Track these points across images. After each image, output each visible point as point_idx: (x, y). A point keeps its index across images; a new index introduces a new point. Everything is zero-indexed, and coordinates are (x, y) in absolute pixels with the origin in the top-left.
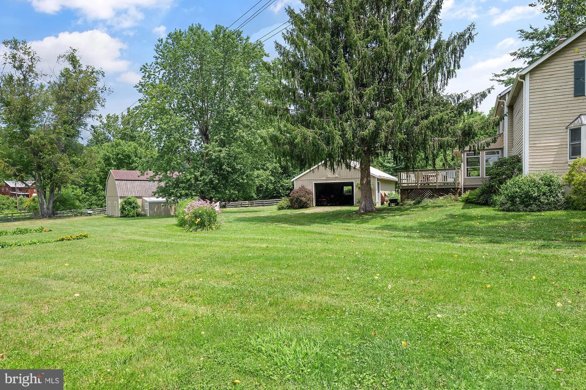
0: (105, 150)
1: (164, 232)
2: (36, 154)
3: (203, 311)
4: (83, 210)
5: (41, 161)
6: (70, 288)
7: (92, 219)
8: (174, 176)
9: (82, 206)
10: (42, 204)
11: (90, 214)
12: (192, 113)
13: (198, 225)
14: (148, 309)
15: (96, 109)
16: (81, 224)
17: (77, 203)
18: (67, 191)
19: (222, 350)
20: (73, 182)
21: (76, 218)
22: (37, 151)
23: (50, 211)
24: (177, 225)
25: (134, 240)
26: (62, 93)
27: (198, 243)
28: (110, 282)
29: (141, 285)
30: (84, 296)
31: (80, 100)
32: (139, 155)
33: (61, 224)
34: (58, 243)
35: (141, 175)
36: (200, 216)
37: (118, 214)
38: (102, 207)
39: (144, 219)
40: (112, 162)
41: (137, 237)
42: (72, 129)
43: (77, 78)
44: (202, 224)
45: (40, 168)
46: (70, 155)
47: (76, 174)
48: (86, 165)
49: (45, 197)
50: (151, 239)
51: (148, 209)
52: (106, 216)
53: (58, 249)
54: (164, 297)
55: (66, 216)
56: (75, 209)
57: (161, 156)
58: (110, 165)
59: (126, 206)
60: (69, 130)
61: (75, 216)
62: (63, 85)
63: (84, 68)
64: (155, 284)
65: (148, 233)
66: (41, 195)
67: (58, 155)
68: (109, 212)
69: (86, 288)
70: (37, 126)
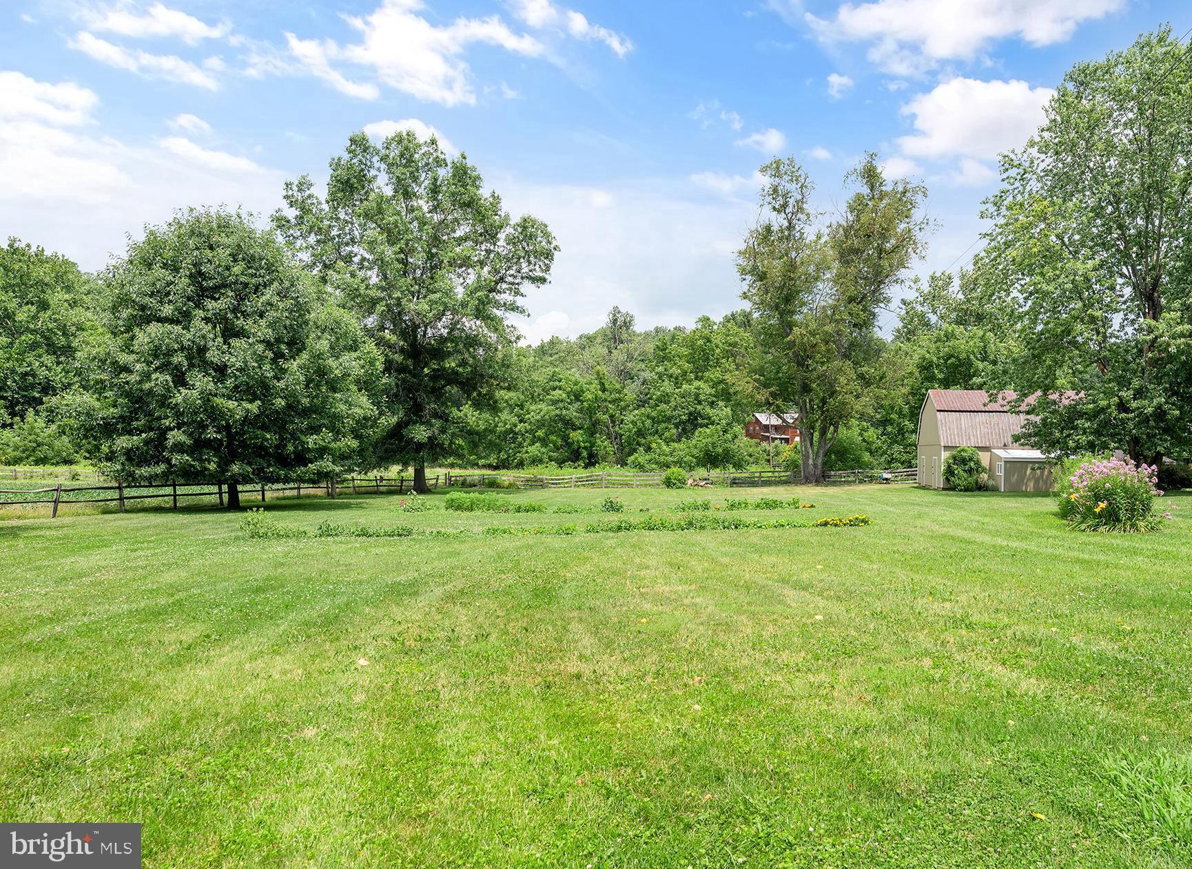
0: (924, 348)
1: (1020, 528)
2: (801, 364)
3: (1031, 686)
4: (877, 472)
5: (808, 375)
6: (812, 605)
7: (888, 490)
8: (1066, 402)
9: (875, 463)
10: (806, 457)
11: (886, 479)
12: (1118, 250)
13: (1100, 516)
14: (927, 662)
15: (909, 265)
16: (866, 498)
17: (866, 457)
18: (851, 433)
19: (1035, 758)
20: (862, 417)
21: (862, 487)
22: (802, 358)
23: (819, 472)
24: (1055, 515)
25: (953, 538)
26: (850, 242)
27: (1087, 557)
28: (878, 606)
29: (930, 619)
30: (830, 621)
31: (880, 250)
32: (992, 357)
33: (832, 497)
34: (817, 529)
35: (990, 401)
36: (1108, 495)
37: (939, 483)
38: (911, 467)
39: (989, 496)
40: (936, 371)
41: (960, 533)
42: (862, 310)
43: (875, 210)
44: (1111, 515)
45: (806, 389)
46: (856, 363)
47: (864, 399)
48: (884, 381)
49: (812, 444)
50: (987, 539)
51: (1002, 474)
52: (917, 485)
53: (814, 540)
54: (963, 648)
55: (845, 481)
56: (861, 468)
57: (1034, 356)
58: (930, 379)
59: (955, 467)
60: (858, 314)
61: (860, 483)
62: (851, 227)
63: (887, 188)
64: (957, 622)
65: (985, 527)
66: (805, 440)
67: (837, 363)
68: (922, 478)
69: (837, 609)
70: (806, 311)
